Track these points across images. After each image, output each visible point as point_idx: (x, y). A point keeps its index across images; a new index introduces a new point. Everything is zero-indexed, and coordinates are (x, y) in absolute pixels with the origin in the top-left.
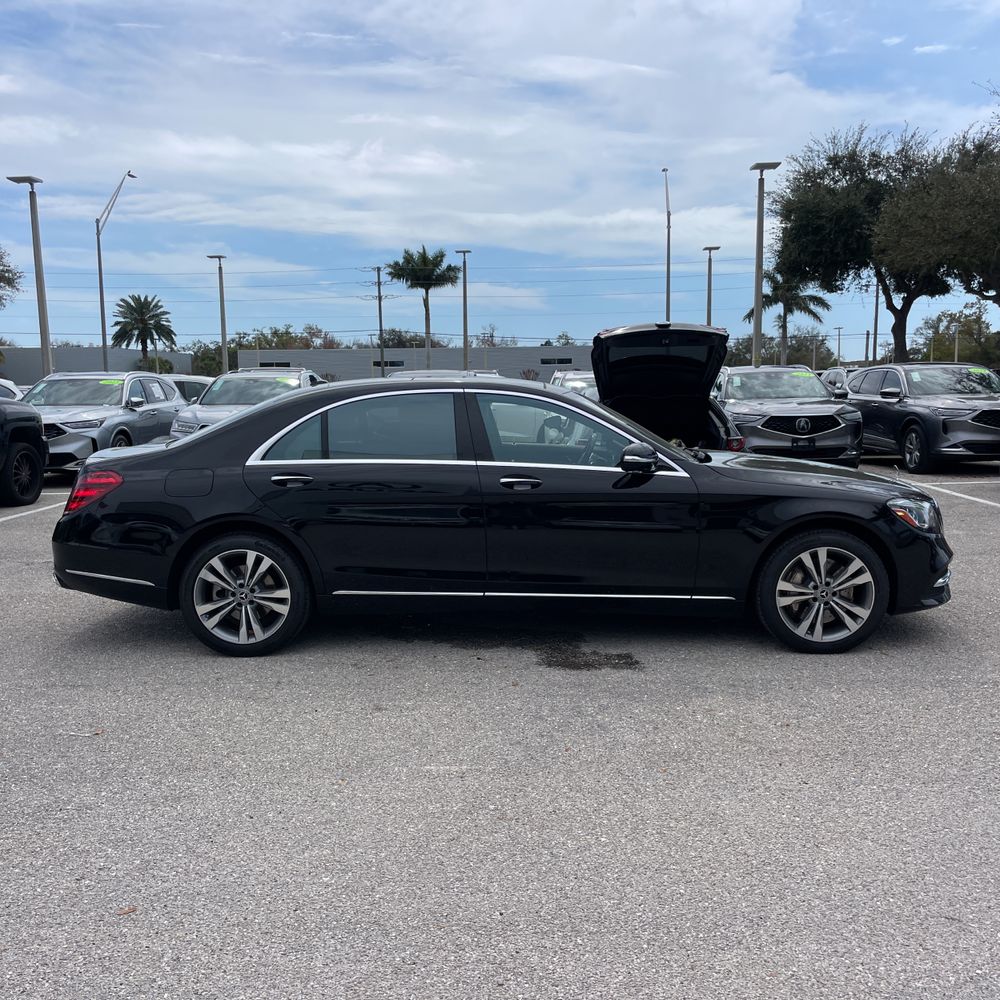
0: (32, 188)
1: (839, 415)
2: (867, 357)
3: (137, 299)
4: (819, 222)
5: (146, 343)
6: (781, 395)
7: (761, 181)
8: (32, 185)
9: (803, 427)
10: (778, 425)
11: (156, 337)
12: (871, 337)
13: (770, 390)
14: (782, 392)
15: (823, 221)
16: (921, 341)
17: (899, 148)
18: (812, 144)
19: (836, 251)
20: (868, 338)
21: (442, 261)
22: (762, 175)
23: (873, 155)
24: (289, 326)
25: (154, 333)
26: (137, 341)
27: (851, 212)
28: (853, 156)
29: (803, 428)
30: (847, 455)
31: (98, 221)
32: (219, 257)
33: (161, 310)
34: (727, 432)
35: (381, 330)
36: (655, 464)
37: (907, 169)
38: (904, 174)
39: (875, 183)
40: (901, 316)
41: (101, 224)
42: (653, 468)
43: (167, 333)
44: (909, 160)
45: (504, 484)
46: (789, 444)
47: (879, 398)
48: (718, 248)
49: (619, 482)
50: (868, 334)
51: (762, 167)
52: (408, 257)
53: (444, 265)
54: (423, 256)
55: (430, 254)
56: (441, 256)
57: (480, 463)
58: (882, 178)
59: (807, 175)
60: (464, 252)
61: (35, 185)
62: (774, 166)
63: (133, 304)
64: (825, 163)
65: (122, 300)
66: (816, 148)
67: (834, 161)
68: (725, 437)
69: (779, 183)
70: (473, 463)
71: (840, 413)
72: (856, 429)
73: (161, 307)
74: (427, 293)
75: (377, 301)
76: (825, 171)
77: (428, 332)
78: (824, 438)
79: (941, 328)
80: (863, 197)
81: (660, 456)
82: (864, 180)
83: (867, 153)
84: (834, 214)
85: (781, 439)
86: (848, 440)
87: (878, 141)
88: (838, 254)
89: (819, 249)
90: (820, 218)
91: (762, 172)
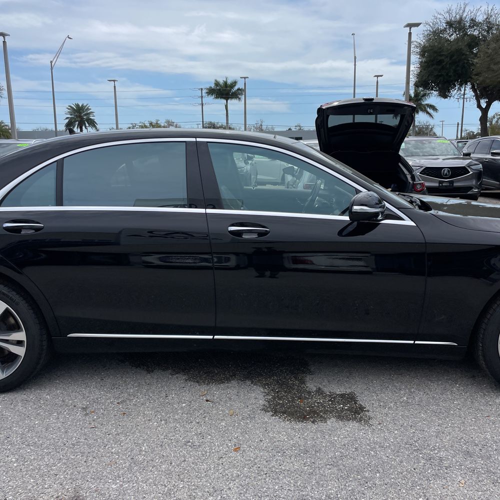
0: (4, 39)
1: (469, 167)
2: (457, 137)
3: (77, 105)
4: (440, 58)
5: (82, 128)
6: (426, 154)
7: (410, 34)
8: (4, 37)
9: (446, 173)
10: (430, 173)
11: (87, 125)
12: (460, 126)
13: (419, 151)
14: (426, 152)
15: (443, 58)
17: (485, 17)
18: (436, 15)
19: (449, 74)
20: (458, 126)
21: (235, 85)
22: (410, 31)
23: (472, 20)
24: (158, 121)
25: (86, 123)
26: (78, 128)
27: (459, 51)
28: (461, 21)
29: (446, 175)
30: (473, 191)
31: (51, 62)
32: (114, 81)
33: (90, 111)
34: (413, 178)
35: (203, 122)
36: (382, 213)
37: (490, 28)
38: (488, 32)
39: (472, 36)
40: (485, 111)
41: (53, 64)
42: (380, 217)
43: (92, 123)
44: (491, 24)
45: (232, 232)
46: (437, 185)
47: (489, 156)
48: (382, 76)
49: (344, 230)
50: (458, 124)
51: (410, 26)
52: (217, 84)
53: (236, 88)
54: (226, 83)
55: (229, 82)
56: (235, 83)
57: (209, 211)
58: (476, 33)
59: (434, 32)
60: (245, 78)
61: (6, 37)
62: (417, 25)
63: (75, 108)
64: (444, 25)
65: (69, 106)
66: (439, 16)
67: (450, 24)
68: (411, 182)
69: (419, 36)
70: (202, 211)
71: (469, 165)
72: (479, 175)
73: (90, 109)
74: (227, 102)
75: (201, 107)
76: (445, 30)
77: (227, 123)
78: (459, 181)
80: (466, 43)
81: (387, 205)
82: (466, 34)
83: (468, 19)
84: (449, 53)
85: (432, 181)
86: (474, 182)
87: (475, 12)
88: (450, 76)
89: (440, 74)
90: (441, 56)
91: (410, 28)
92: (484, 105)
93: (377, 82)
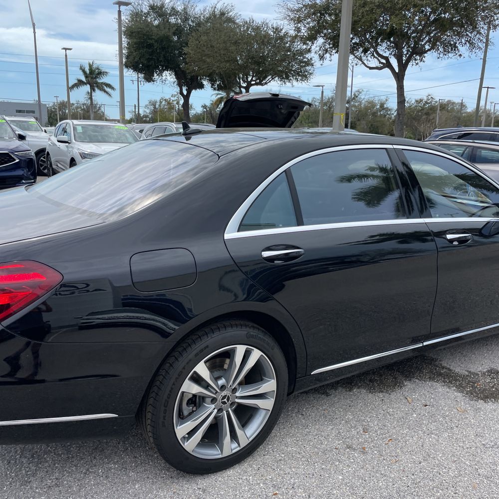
4: (150, 41)
7: (120, 12)
12: (137, 108)
15: (153, 42)
16: (148, 111)
17: (183, 7)
22: (120, 8)
23: (172, 8)
28: (162, 7)
44: (188, 15)
48: (70, 49)
50: (135, 106)
51: (120, 4)
59: (137, 13)
62: (127, 4)
64: (148, 8)
67: (153, 8)
70: (421, 220)
76: (148, 13)
79: (157, 106)
83: (169, 7)
90: (151, 39)
91: (119, 6)
92: (185, 92)
93: (66, 55)
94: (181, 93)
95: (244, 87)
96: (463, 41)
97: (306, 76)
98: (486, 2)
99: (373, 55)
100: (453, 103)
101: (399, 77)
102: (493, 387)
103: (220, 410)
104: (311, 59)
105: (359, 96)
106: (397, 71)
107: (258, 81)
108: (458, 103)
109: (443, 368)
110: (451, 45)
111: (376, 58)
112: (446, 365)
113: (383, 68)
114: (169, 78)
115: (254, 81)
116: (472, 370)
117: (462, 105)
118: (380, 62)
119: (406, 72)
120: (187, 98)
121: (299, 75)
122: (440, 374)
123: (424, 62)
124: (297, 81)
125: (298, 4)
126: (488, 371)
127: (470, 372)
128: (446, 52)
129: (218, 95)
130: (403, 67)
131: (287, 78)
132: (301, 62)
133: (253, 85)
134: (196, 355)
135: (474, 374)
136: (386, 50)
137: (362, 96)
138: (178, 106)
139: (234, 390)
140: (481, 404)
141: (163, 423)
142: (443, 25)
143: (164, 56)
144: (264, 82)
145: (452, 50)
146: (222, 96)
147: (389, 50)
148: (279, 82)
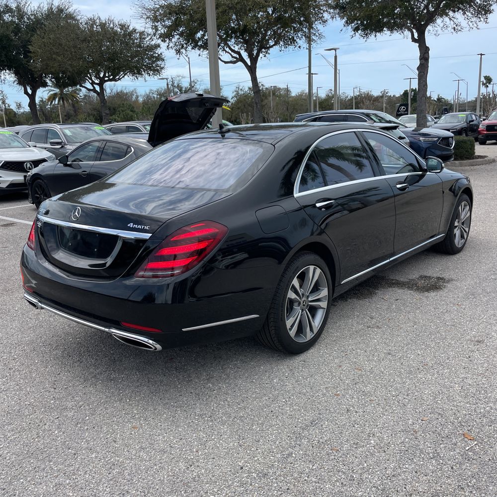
92: (30, 92)
94: (26, 92)
95: (97, 84)
96: (299, 35)
97: (157, 70)
98: (315, 2)
99: (224, 50)
100: (279, 89)
101: (252, 70)
102: (428, 285)
103: (302, 310)
104: (161, 54)
105: (195, 87)
106: (250, 65)
107: (112, 77)
108: (283, 89)
109: (393, 280)
110: (290, 39)
111: (228, 52)
112: (393, 278)
113: (237, 62)
114: (7, 77)
115: (107, 77)
116: (411, 278)
117: (287, 90)
118: (233, 57)
119: (258, 65)
120: (32, 97)
121: (151, 70)
122: (393, 284)
123: (269, 54)
124: (149, 76)
125: (155, 4)
126: (419, 277)
127: (410, 279)
128: (286, 45)
129: (50, 91)
130: (254, 60)
131: (140, 73)
132: (152, 56)
133: (107, 81)
134: (293, 273)
135: (412, 280)
136: (235, 45)
137: (197, 86)
138: (5, 106)
139: (308, 297)
140: (426, 294)
141: (281, 318)
142: (285, 23)
143: (6, 55)
144: (117, 77)
145: (291, 43)
146: (55, 92)
147: (238, 45)
148: (131, 77)
